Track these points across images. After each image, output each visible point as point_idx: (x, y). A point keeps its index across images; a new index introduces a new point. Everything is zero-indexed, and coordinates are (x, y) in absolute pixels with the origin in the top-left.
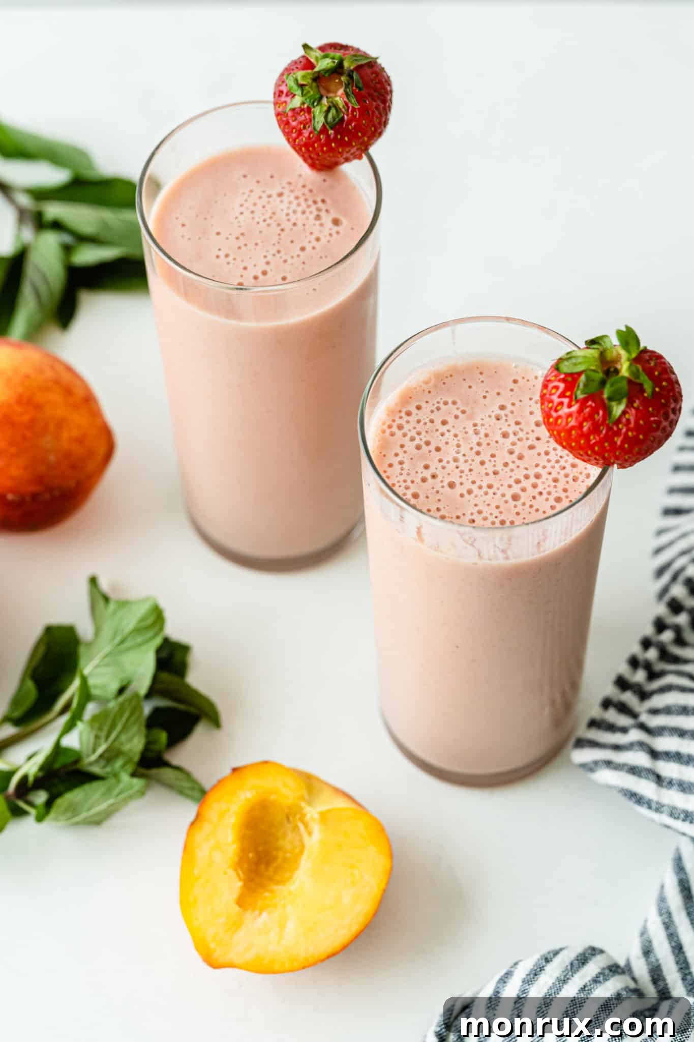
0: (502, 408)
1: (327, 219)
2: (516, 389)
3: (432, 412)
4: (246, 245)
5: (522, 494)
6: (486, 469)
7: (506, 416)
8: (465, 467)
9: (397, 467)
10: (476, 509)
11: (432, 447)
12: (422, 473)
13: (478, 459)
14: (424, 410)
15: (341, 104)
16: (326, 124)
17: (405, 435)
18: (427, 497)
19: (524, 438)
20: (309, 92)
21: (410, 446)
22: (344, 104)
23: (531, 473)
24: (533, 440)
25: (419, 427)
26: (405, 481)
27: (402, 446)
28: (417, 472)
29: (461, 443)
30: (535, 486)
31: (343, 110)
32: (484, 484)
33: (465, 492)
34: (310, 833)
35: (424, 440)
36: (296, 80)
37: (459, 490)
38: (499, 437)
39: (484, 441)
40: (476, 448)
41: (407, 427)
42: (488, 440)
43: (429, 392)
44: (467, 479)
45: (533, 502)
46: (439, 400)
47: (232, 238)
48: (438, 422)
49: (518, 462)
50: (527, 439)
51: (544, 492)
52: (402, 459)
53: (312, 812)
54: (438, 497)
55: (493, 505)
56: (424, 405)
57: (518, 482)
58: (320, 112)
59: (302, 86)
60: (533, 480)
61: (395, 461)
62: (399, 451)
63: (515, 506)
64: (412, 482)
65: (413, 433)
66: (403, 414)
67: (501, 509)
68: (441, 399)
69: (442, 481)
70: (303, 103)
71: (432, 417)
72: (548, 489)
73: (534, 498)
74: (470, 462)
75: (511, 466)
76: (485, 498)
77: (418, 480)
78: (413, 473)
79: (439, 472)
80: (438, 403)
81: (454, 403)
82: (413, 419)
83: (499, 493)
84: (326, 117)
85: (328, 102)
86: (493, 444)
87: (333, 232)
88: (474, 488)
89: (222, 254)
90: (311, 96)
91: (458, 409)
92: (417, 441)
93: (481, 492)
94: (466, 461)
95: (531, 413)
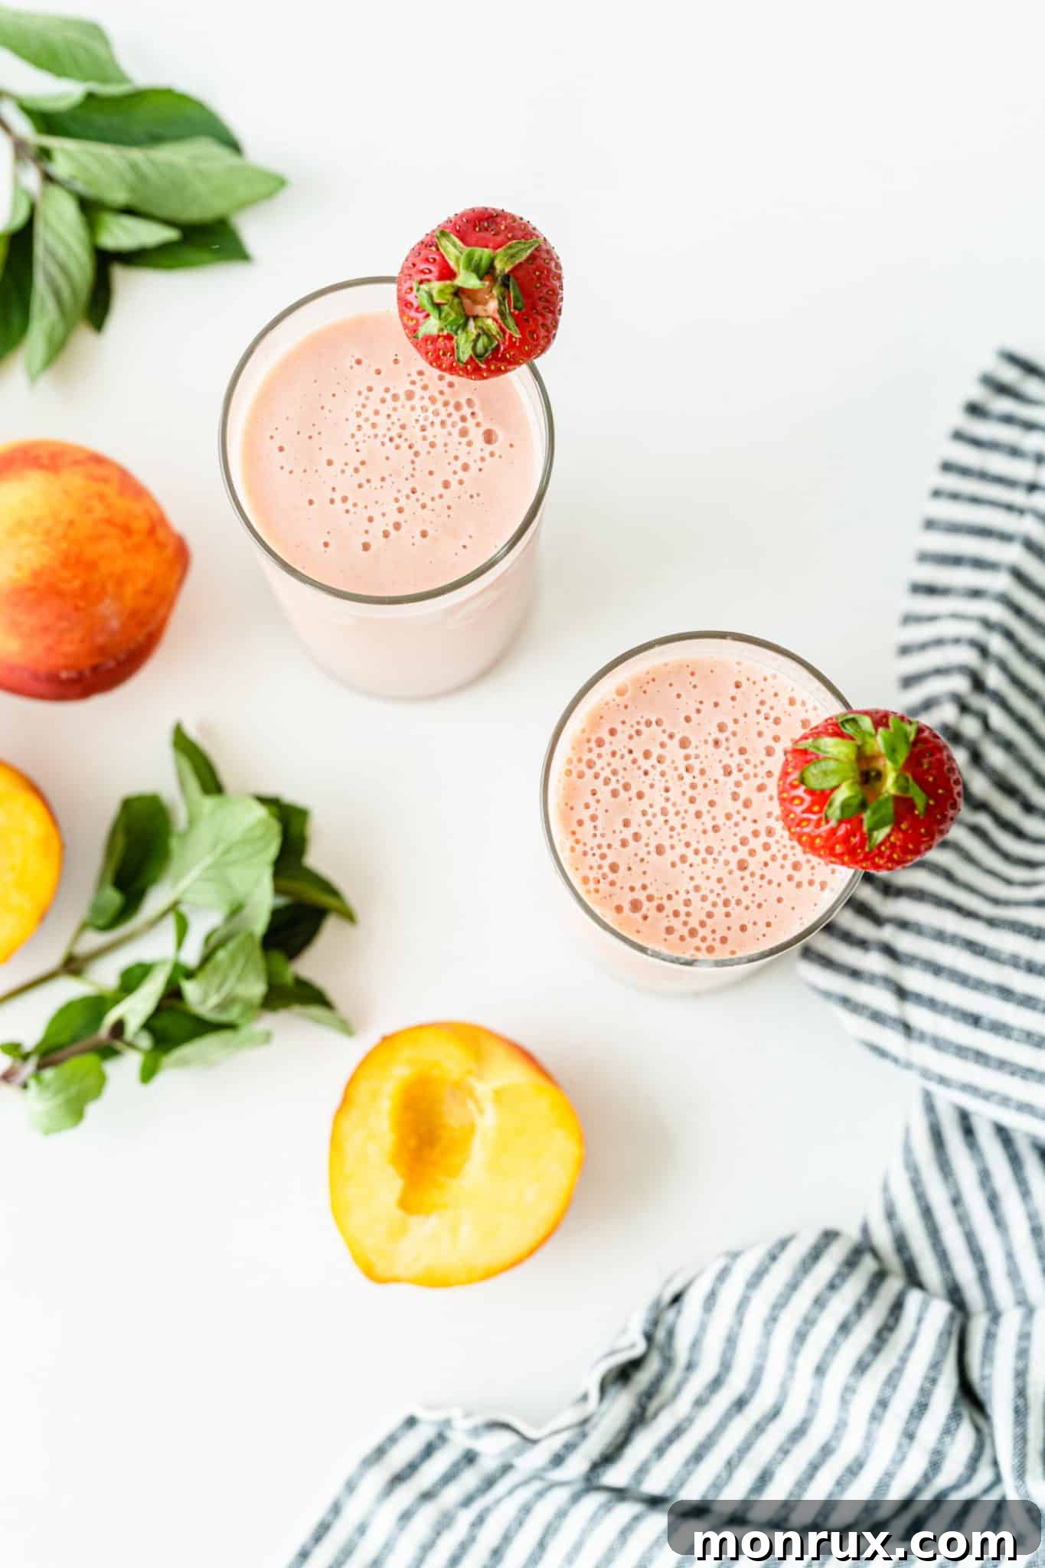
0: (722, 728)
1: (476, 435)
2: (738, 696)
3: (631, 737)
4: (368, 481)
5: (750, 860)
6: (703, 824)
7: (727, 740)
8: (675, 821)
9: (588, 825)
10: (693, 884)
11: (633, 793)
12: (621, 832)
13: (693, 809)
14: (619, 735)
15: (493, 328)
16: (474, 357)
17: (596, 776)
18: (630, 869)
19: (752, 774)
20: (448, 314)
21: (604, 792)
22: (499, 330)
23: (761, 827)
24: (762, 778)
25: (616, 763)
26: (599, 847)
27: (594, 793)
28: (614, 832)
29: (670, 784)
30: (766, 847)
31: (498, 337)
32: (702, 847)
33: (677, 860)
34: (481, 1112)
35: (622, 782)
36: (431, 296)
37: (671, 856)
38: (719, 773)
39: (700, 781)
40: (690, 793)
41: (600, 763)
42: (704, 779)
43: (626, 707)
44: (680, 840)
45: (765, 871)
46: (639, 719)
47: (349, 470)
48: (638, 754)
49: (744, 812)
50: (756, 775)
51: (779, 856)
52: (594, 812)
53: (483, 1089)
54: (644, 867)
55: (714, 878)
56: (619, 728)
57: (744, 841)
58: (466, 341)
59: (438, 306)
60: (763, 838)
61: (585, 815)
62: (591, 800)
63: (742, 878)
64: (609, 846)
65: (607, 773)
66: (593, 744)
67: (725, 883)
68: (642, 717)
69: (647, 845)
70: (442, 330)
71: (631, 745)
72: (784, 851)
73: (766, 864)
74: (682, 814)
75: (736, 818)
76: (703, 867)
77: (617, 844)
78: (609, 833)
79: (644, 831)
80: (638, 723)
81: (659, 723)
82: (606, 750)
83: (721, 859)
84: (474, 348)
85: (476, 327)
86: (711, 784)
87: (486, 455)
88: (689, 852)
89: (337, 497)
90: (453, 321)
91: (664, 731)
92: (613, 785)
93: (697, 860)
94: (677, 813)
95: (760, 734)
